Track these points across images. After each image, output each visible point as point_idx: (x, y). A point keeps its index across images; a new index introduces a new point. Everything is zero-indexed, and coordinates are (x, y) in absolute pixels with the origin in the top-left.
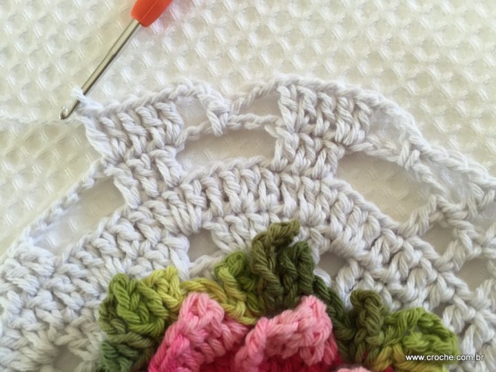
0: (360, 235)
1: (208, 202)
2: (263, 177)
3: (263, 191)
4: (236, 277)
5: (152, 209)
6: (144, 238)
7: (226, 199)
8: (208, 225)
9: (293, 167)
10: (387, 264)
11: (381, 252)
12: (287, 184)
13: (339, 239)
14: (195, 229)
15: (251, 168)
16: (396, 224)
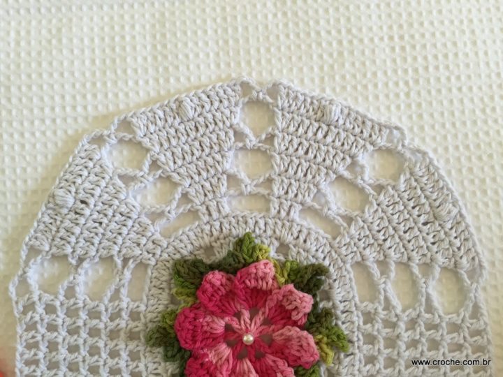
0: (342, 294)
1: (298, 237)
2: (325, 245)
3: (320, 250)
4: (291, 270)
5: (276, 223)
6: (265, 231)
7: (305, 241)
8: (291, 246)
9: (338, 250)
10: (343, 312)
11: (345, 307)
12: (331, 254)
13: (333, 290)
14: (285, 243)
15: (323, 238)
16: (358, 302)
